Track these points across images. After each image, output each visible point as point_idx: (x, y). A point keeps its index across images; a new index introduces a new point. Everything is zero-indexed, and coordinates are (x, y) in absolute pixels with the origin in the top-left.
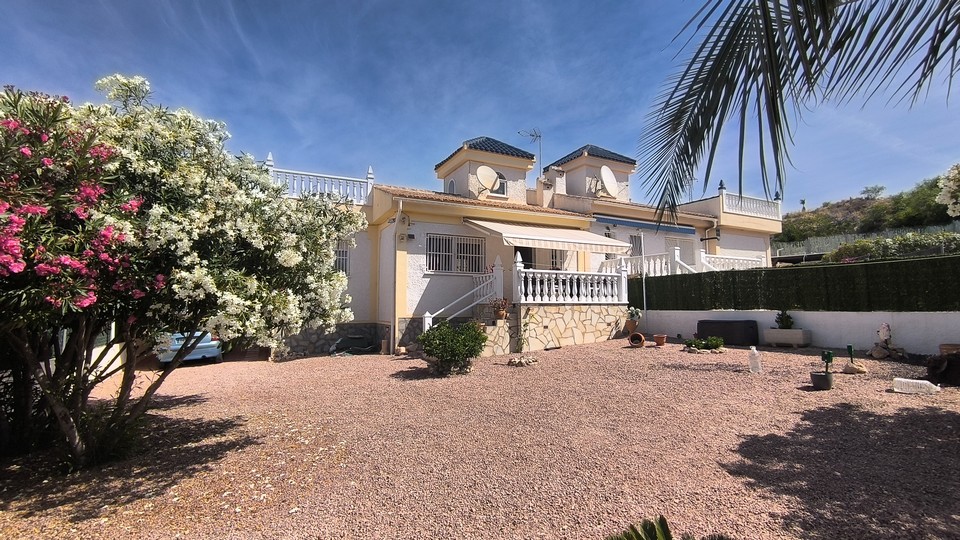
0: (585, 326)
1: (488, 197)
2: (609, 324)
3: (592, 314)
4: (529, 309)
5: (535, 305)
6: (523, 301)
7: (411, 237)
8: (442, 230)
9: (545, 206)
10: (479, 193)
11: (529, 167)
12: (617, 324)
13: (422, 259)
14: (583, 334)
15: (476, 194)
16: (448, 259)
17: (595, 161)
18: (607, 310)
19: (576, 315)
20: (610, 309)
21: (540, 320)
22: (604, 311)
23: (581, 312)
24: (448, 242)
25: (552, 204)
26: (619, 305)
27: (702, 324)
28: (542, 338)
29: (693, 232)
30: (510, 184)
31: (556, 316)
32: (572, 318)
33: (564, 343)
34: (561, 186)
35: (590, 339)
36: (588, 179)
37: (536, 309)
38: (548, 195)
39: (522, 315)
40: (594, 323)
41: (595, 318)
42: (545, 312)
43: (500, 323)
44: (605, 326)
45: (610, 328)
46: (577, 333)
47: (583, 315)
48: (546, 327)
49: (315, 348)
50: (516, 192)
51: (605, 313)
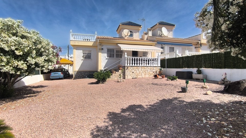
0: (145, 72)
1: (128, 38)
2: (154, 72)
3: (148, 69)
4: (128, 68)
5: (130, 66)
6: (126, 65)
7: (102, 49)
8: (111, 47)
9: (145, 40)
10: (125, 37)
11: (140, 29)
12: (156, 72)
13: (106, 55)
14: (145, 74)
15: (124, 37)
16: (113, 55)
17: (160, 26)
18: (153, 68)
19: (143, 69)
20: (154, 68)
21: (131, 70)
22: (152, 68)
23: (144, 68)
24: (113, 50)
25: (147, 39)
26: (157, 67)
27: (177, 72)
28: (132, 75)
29: (192, 45)
30: (134, 34)
31: (136, 69)
32: (142, 70)
33: (139, 77)
34: (150, 34)
35: (147, 76)
36: (159, 31)
37: (130, 67)
38: (146, 37)
39: (126, 69)
40: (149, 71)
41: (149, 70)
42: (133, 68)
43: (120, 71)
44: (152, 72)
45: (154, 73)
46: (143, 74)
47: (145, 70)
48: (133, 72)
49: (83, 77)
50: (136, 36)
51: (152, 69)
